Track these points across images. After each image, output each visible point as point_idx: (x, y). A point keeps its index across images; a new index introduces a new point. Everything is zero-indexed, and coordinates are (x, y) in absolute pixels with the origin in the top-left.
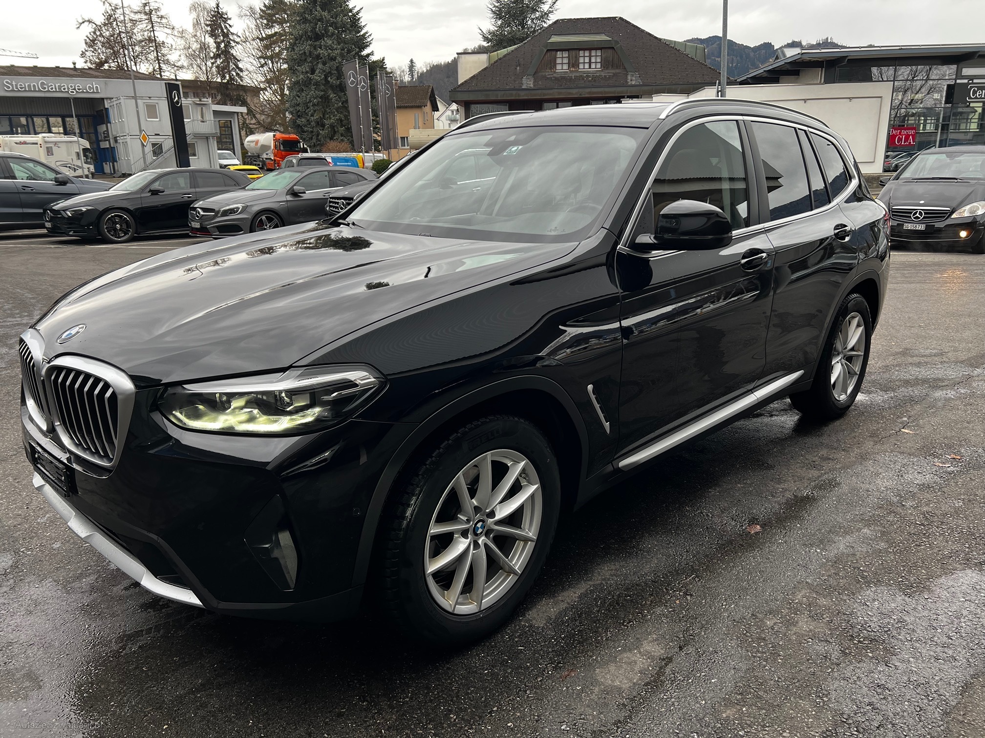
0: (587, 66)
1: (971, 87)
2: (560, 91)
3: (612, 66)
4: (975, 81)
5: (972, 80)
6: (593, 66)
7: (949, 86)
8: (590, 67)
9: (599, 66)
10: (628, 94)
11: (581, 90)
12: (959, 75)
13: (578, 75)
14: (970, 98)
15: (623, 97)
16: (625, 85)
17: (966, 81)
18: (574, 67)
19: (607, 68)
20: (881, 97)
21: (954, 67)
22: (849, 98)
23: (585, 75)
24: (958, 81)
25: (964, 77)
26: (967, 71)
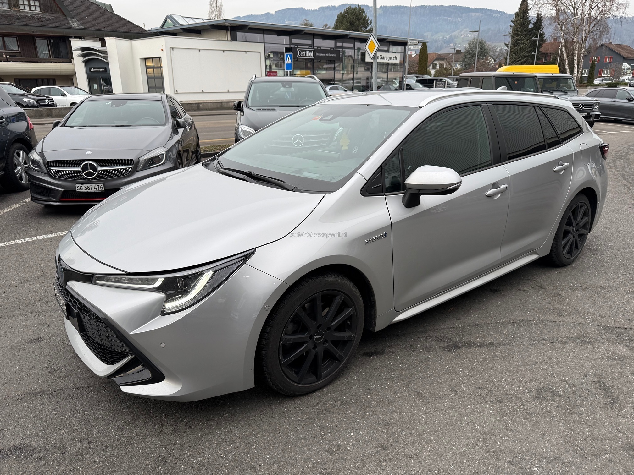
0: (27, 8)
1: (298, 50)
2: (13, 27)
3: (51, 11)
5: (297, 46)
6: (33, 8)
7: (286, 48)
8: (30, 9)
9: (38, 9)
10: (75, 36)
11: (32, 28)
12: (291, 43)
13: (22, 14)
15: (71, 37)
16: (70, 27)
17: (295, 46)
18: (16, 7)
19: (47, 12)
20: (260, 52)
21: (288, 38)
23: (29, 15)
24: (291, 46)
25: (293, 44)
26: (294, 41)
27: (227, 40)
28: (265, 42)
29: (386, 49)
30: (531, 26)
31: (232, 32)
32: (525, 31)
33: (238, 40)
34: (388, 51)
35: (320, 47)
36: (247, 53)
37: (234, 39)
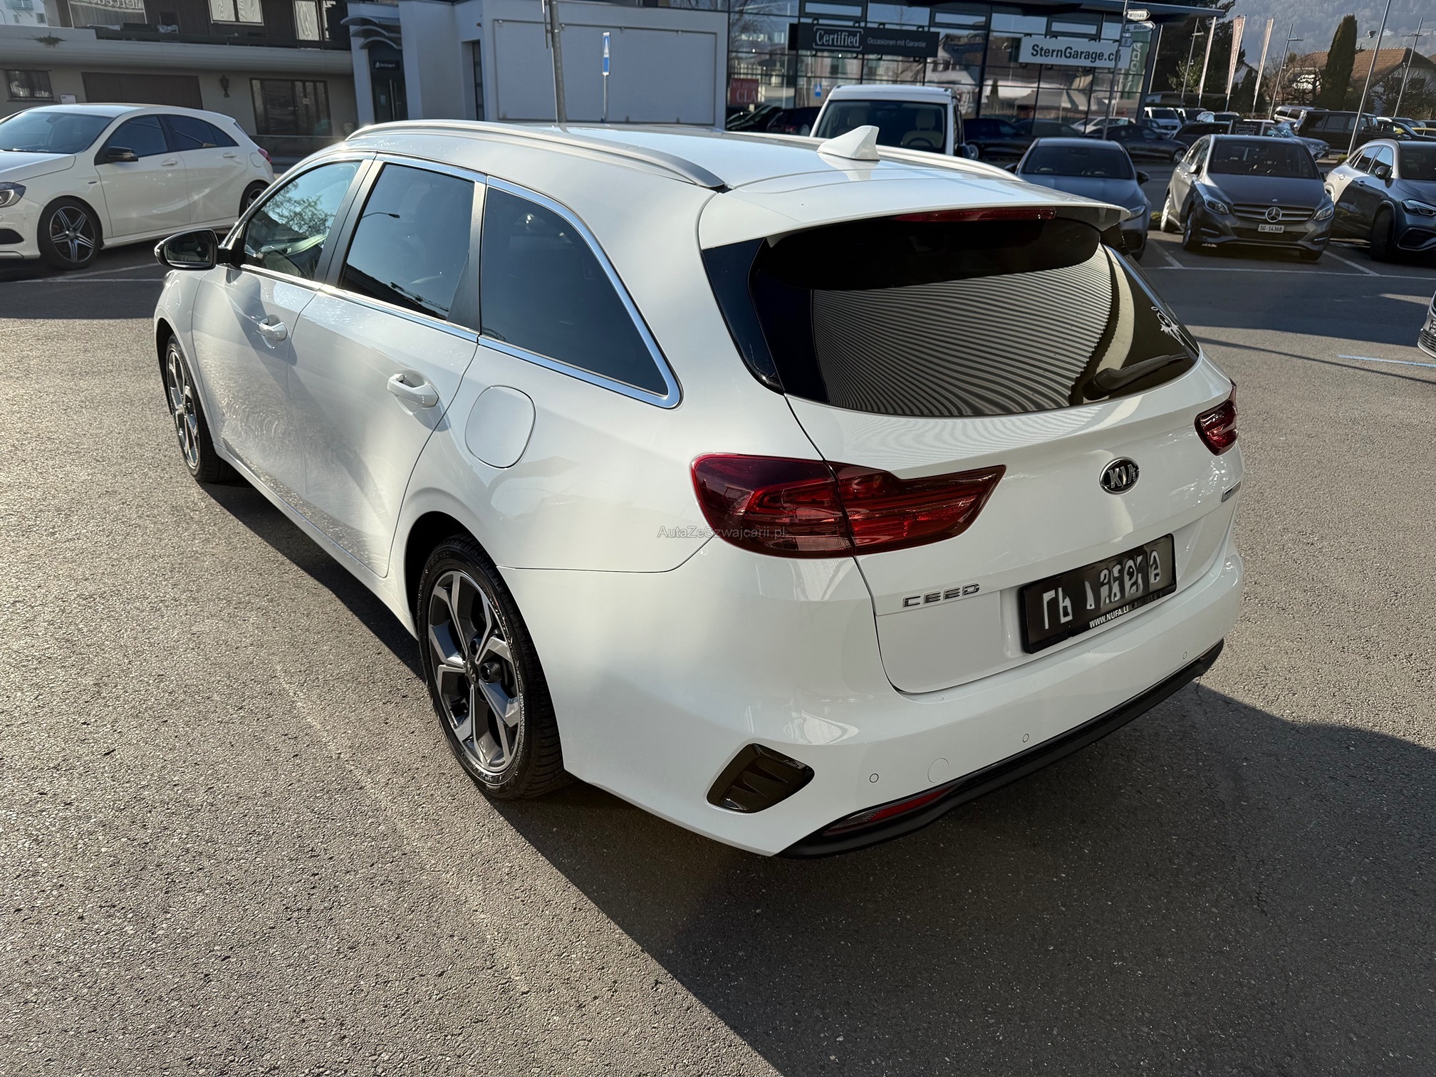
1: (818, 30)
5: (817, 19)
7: (792, 26)
12: (802, 13)
17: (809, 21)
20: (715, 34)
24: (803, 20)
25: (808, 15)
26: (812, 7)
28: (732, 9)
34: (1096, 37)
36: (681, 34)
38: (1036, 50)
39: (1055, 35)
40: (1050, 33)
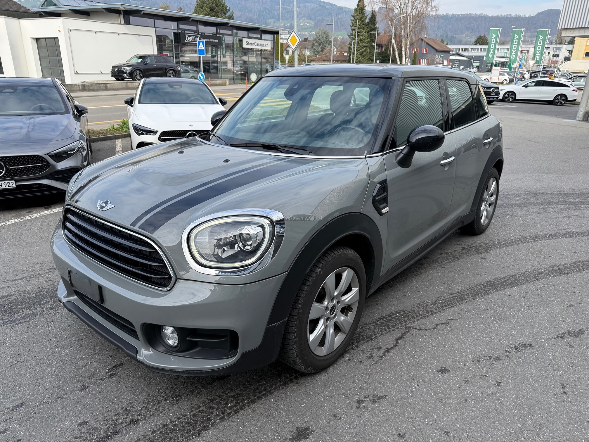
4: (186, 32)
5: (184, 31)
7: (174, 33)
12: (179, 29)
14: (186, 41)
20: (151, 36)
21: (175, 23)
22: (139, 35)
24: (180, 31)
25: (180, 29)
26: (182, 26)
27: (121, 24)
28: (156, 27)
29: (259, 36)
30: (367, 20)
31: (126, 16)
32: (363, 24)
33: (131, 24)
34: (260, 39)
35: (204, 33)
36: (140, 36)
37: (127, 22)
38: (248, 43)
39: (251, 38)
40: (249, 37)
